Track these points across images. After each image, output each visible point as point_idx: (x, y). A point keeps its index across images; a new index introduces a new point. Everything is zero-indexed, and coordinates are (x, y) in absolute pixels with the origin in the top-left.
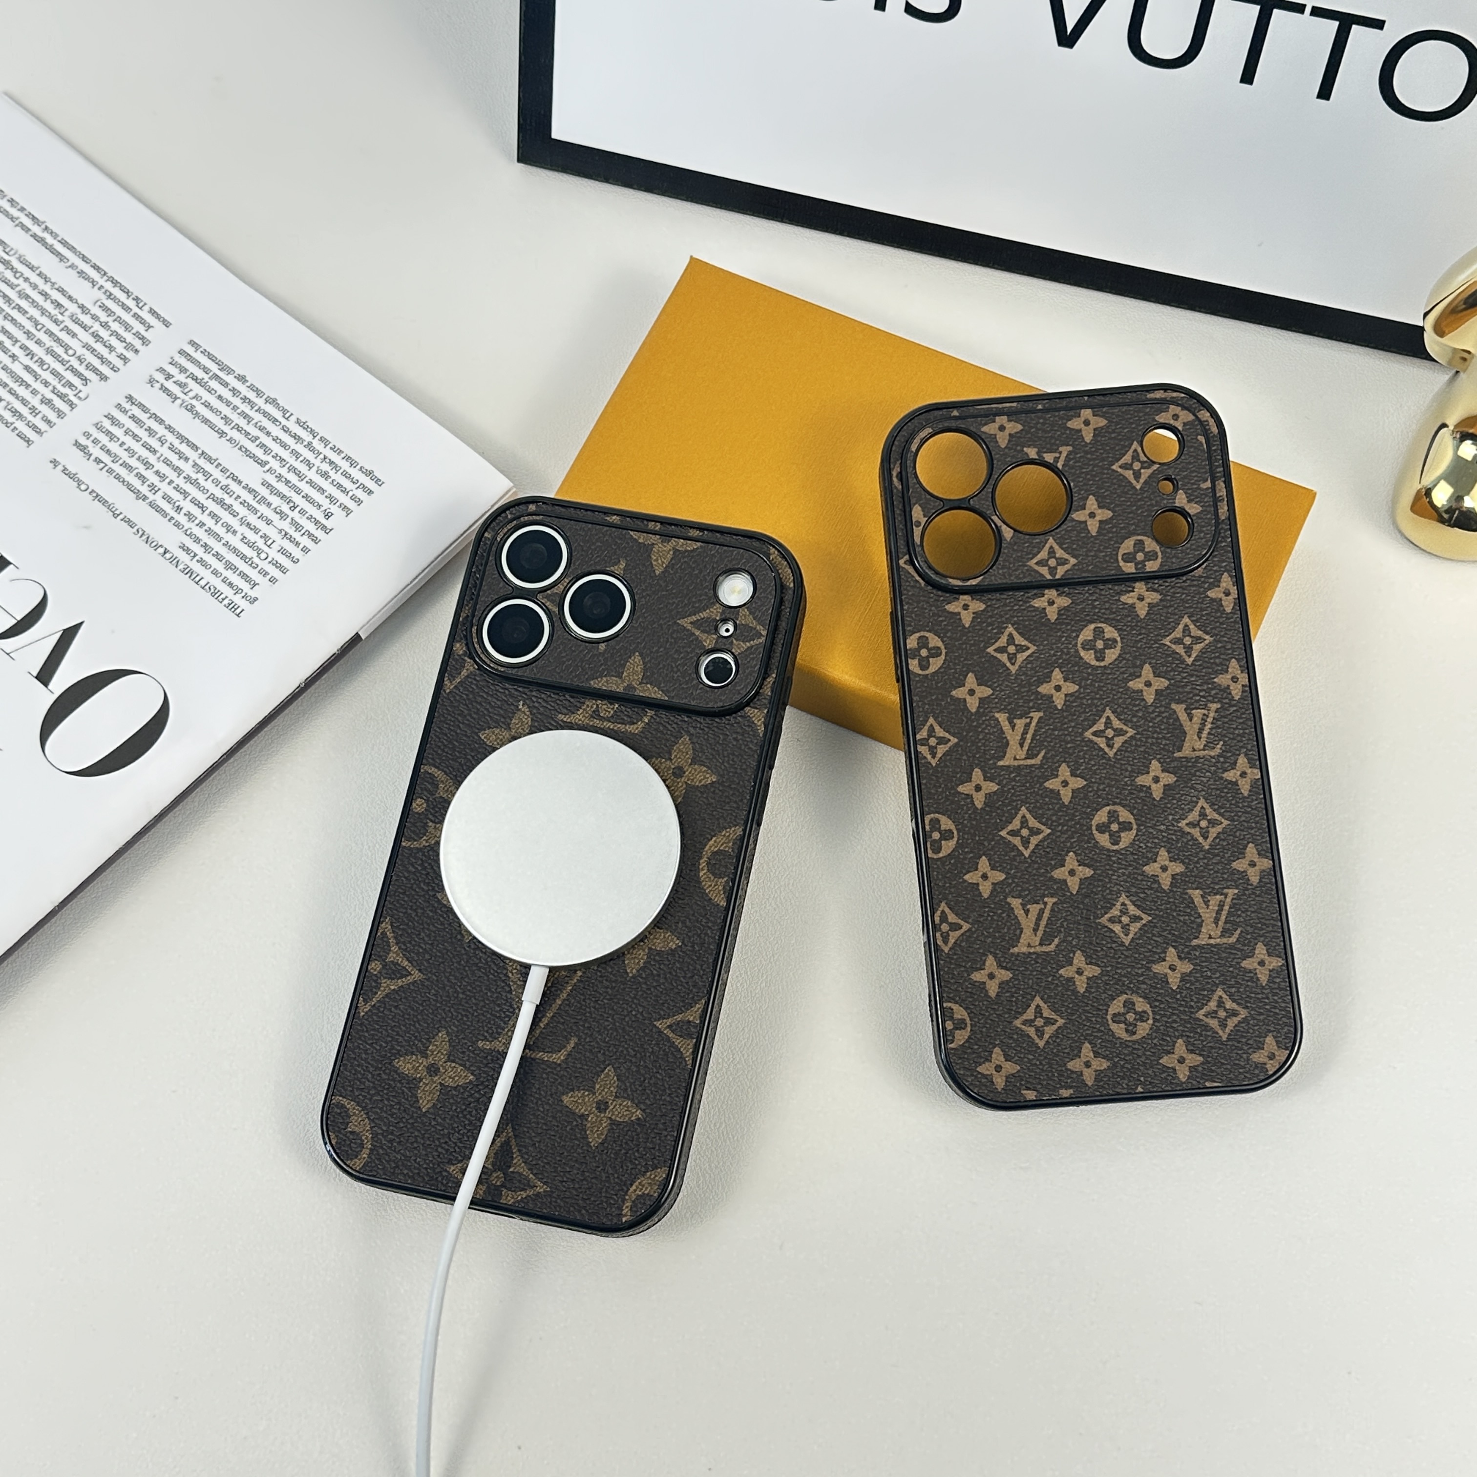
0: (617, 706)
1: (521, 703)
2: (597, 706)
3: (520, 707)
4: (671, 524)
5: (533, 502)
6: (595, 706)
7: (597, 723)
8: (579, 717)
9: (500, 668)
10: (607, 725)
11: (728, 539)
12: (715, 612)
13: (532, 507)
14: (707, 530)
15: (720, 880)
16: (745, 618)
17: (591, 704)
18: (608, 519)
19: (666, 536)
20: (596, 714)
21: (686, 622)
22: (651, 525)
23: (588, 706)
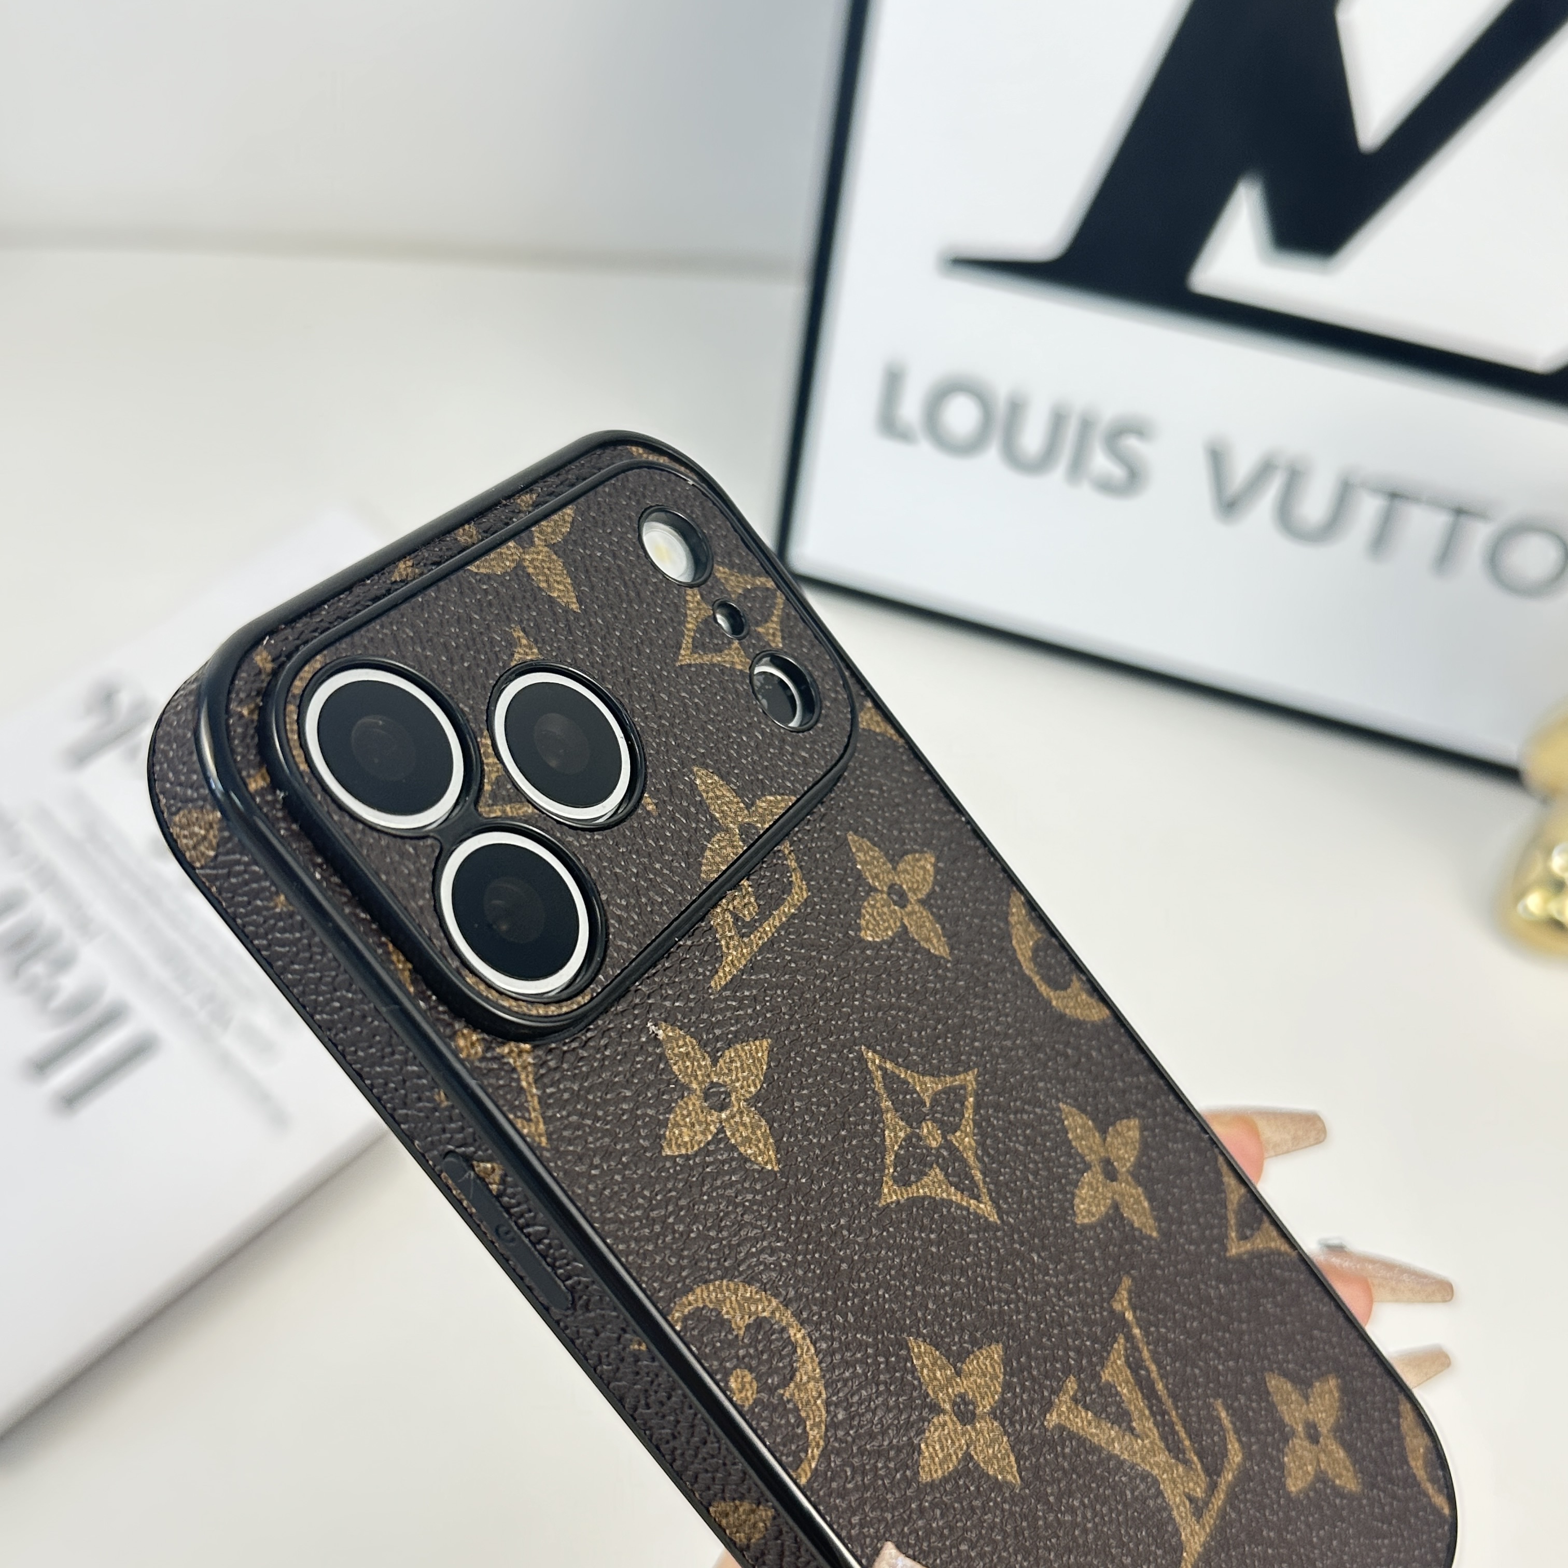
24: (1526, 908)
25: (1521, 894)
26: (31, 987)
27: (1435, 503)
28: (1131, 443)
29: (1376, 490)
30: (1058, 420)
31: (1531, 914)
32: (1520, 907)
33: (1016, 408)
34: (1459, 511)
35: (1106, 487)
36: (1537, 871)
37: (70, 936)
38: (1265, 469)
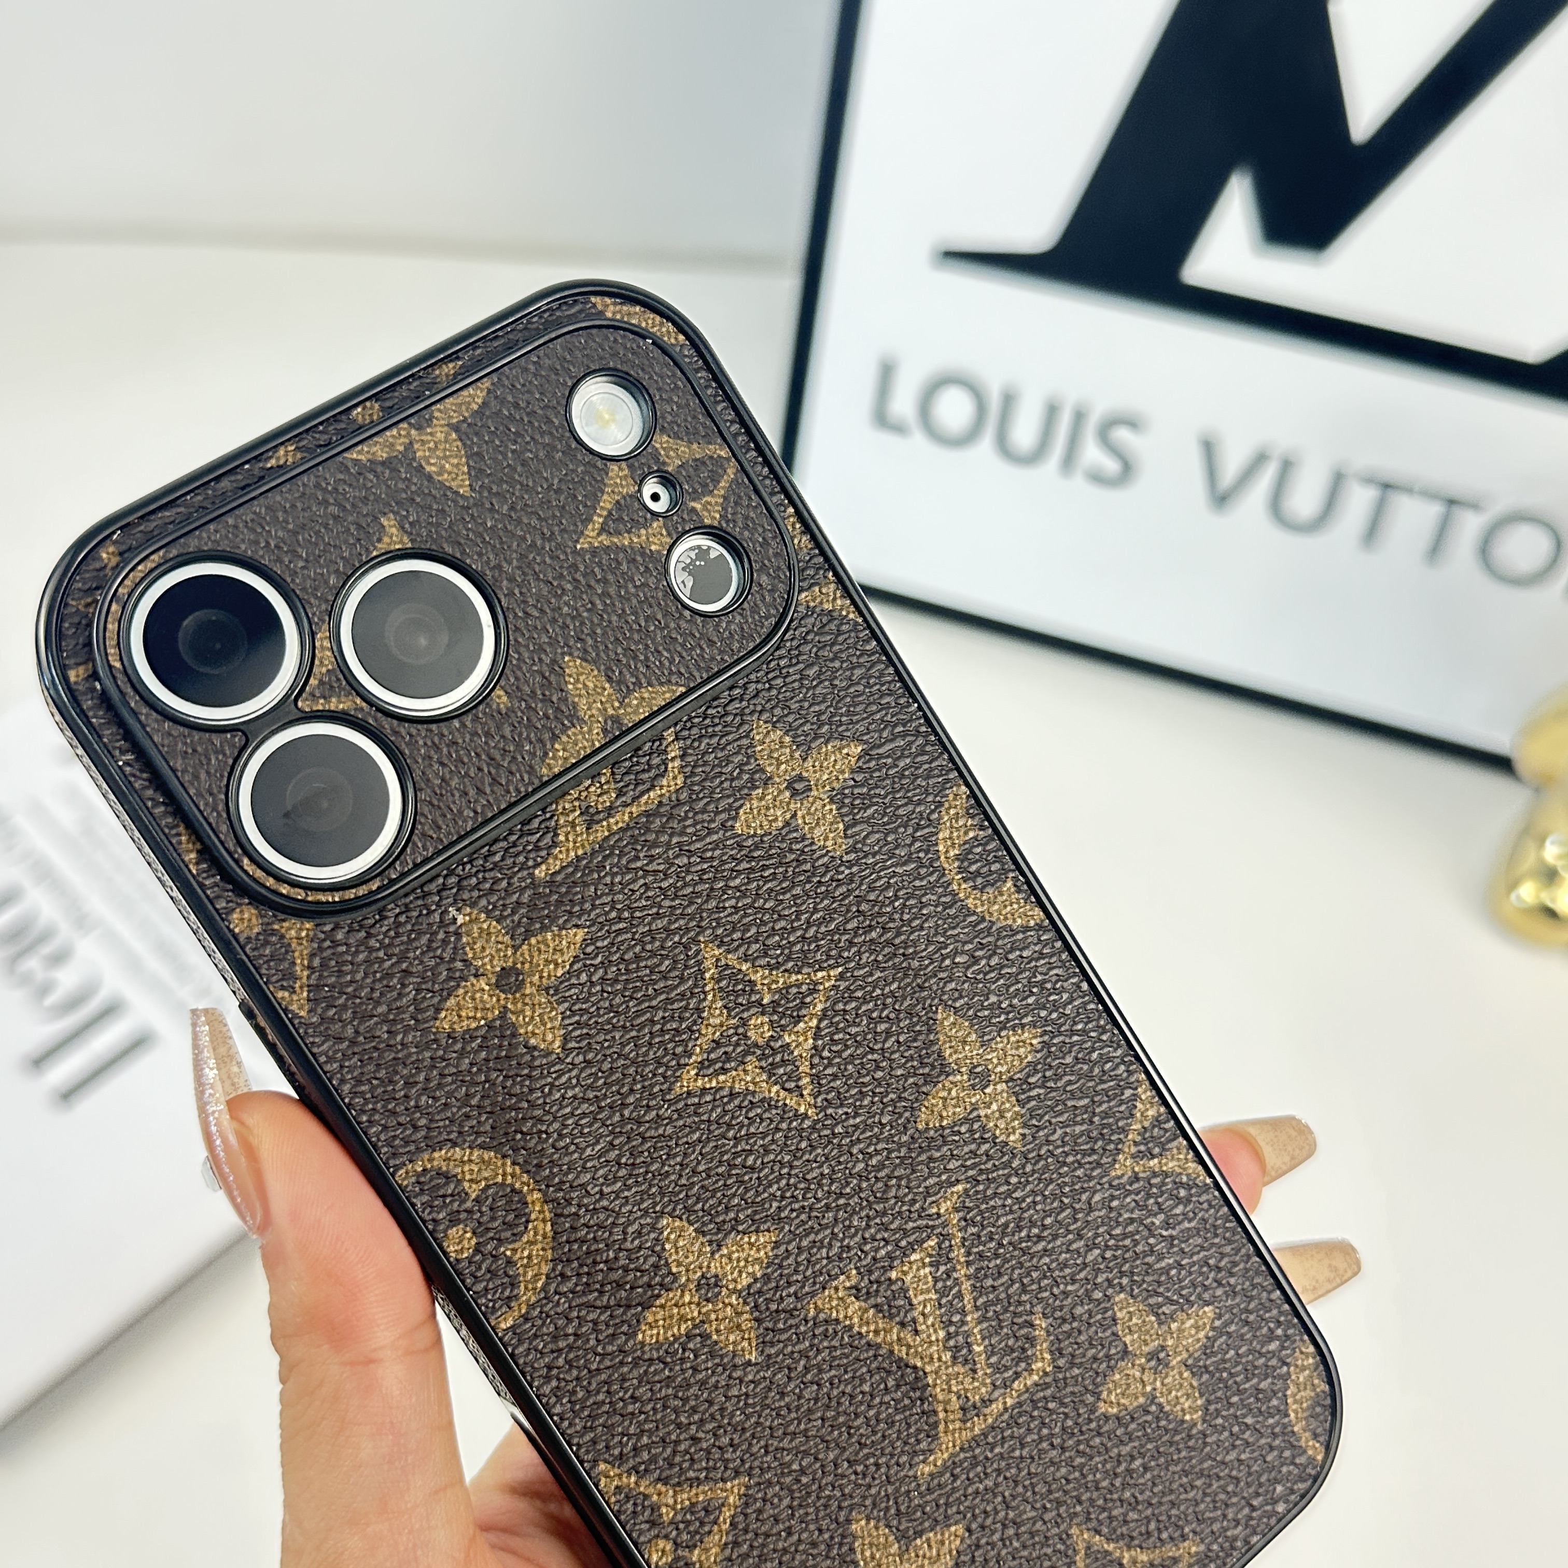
1: (452, 911)
3: (459, 919)
5: (100, 544)
6: (575, 803)
7: (603, 832)
8: (569, 844)
10: (624, 816)
12: (619, 481)
15: (1005, 888)
16: (673, 453)
17: (567, 808)
19: (416, 412)
20: (591, 818)
21: (591, 537)
22: (360, 417)
23: (564, 814)
24: (1519, 898)
25: (1514, 885)
26: (26, 980)
27: (1429, 494)
28: (1122, 434)
29: (1369, 480)
30: (1052, 411)
31: (1524, 901)
32: (1513, 896)
33: (1009, 400)
34: (1452, 502)
35: (1097, 478)
36: (1529, 861)
37: (65, 930)
38: (1260, 459)
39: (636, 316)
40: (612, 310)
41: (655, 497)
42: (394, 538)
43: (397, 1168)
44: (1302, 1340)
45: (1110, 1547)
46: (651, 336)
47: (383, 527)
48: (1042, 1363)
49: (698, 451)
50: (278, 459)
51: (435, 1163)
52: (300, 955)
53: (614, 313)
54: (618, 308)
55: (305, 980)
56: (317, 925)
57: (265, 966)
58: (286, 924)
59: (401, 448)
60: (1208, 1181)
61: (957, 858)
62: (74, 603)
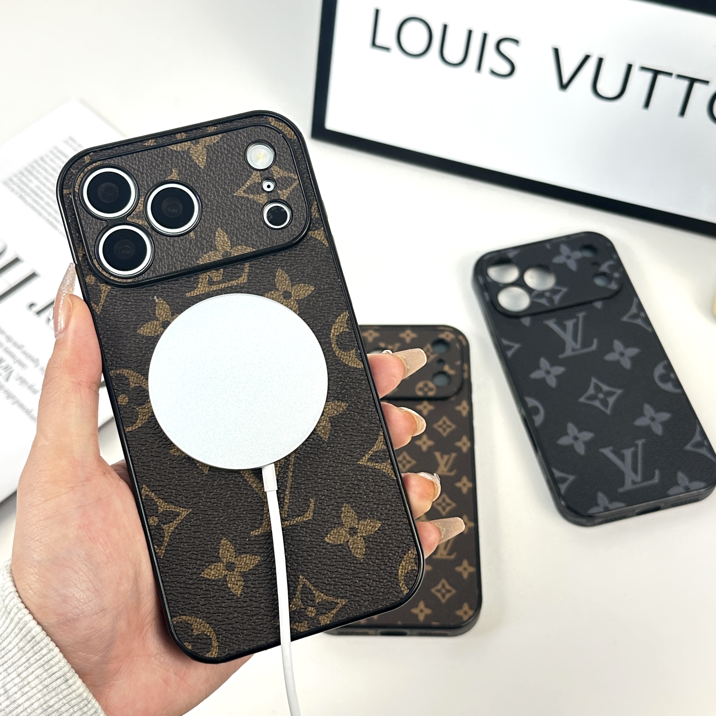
0: (222, 270)
1: (155, 297)
2: (209, 276)
3: (157, 301)
4: (191, 130)
5: (86, 155)
6: (207, 277)
7: (214, 288)
8: (201, 289)
9: (129, 280)
10: (222, 286)
11: (235, 124)
12: (255, 177)
13: (87, 159)
14: (219, 124)
15: (352, 352)
16: (278, 173)
17: (204, 277)
18: (146, 144)
19: (195, 139)
20: (211, 283)
21: (240, 193)
22: (179, 136)
23: (202, 279)
39: (281, 126)
40: (273, 122)
41: (269, 186)
42: (174, 176)
43: (112, 369)
44: (414, 549)
45: (313, 588)
46: (283, 133)
47: (172, 171)
48: (309, 516)
49: (286, 174)
50: (148, 144)
51: (123, 373)
52: (103, 296)
53: (275, 124)
54: (276, 122)
55: (102, 303)
56: (112, 288)
57: (92, 295)
58: (102, 285)
59: (186, 149)
60: (395, 478)
61: (338, 336)
62: (72, 170)
